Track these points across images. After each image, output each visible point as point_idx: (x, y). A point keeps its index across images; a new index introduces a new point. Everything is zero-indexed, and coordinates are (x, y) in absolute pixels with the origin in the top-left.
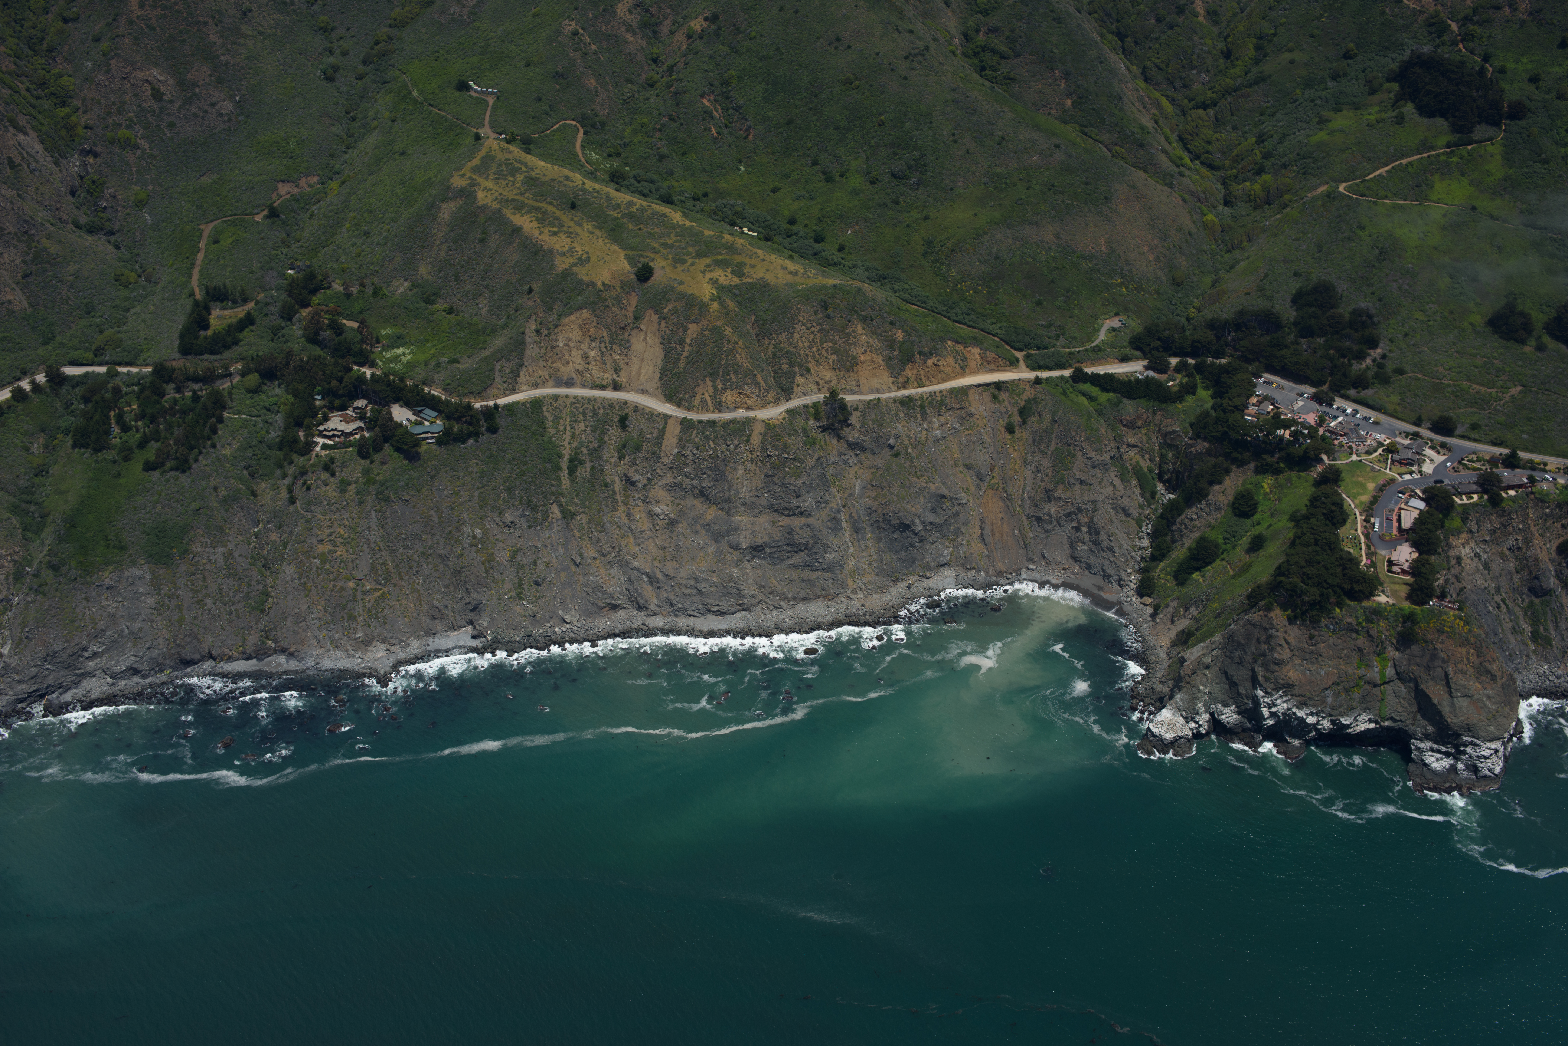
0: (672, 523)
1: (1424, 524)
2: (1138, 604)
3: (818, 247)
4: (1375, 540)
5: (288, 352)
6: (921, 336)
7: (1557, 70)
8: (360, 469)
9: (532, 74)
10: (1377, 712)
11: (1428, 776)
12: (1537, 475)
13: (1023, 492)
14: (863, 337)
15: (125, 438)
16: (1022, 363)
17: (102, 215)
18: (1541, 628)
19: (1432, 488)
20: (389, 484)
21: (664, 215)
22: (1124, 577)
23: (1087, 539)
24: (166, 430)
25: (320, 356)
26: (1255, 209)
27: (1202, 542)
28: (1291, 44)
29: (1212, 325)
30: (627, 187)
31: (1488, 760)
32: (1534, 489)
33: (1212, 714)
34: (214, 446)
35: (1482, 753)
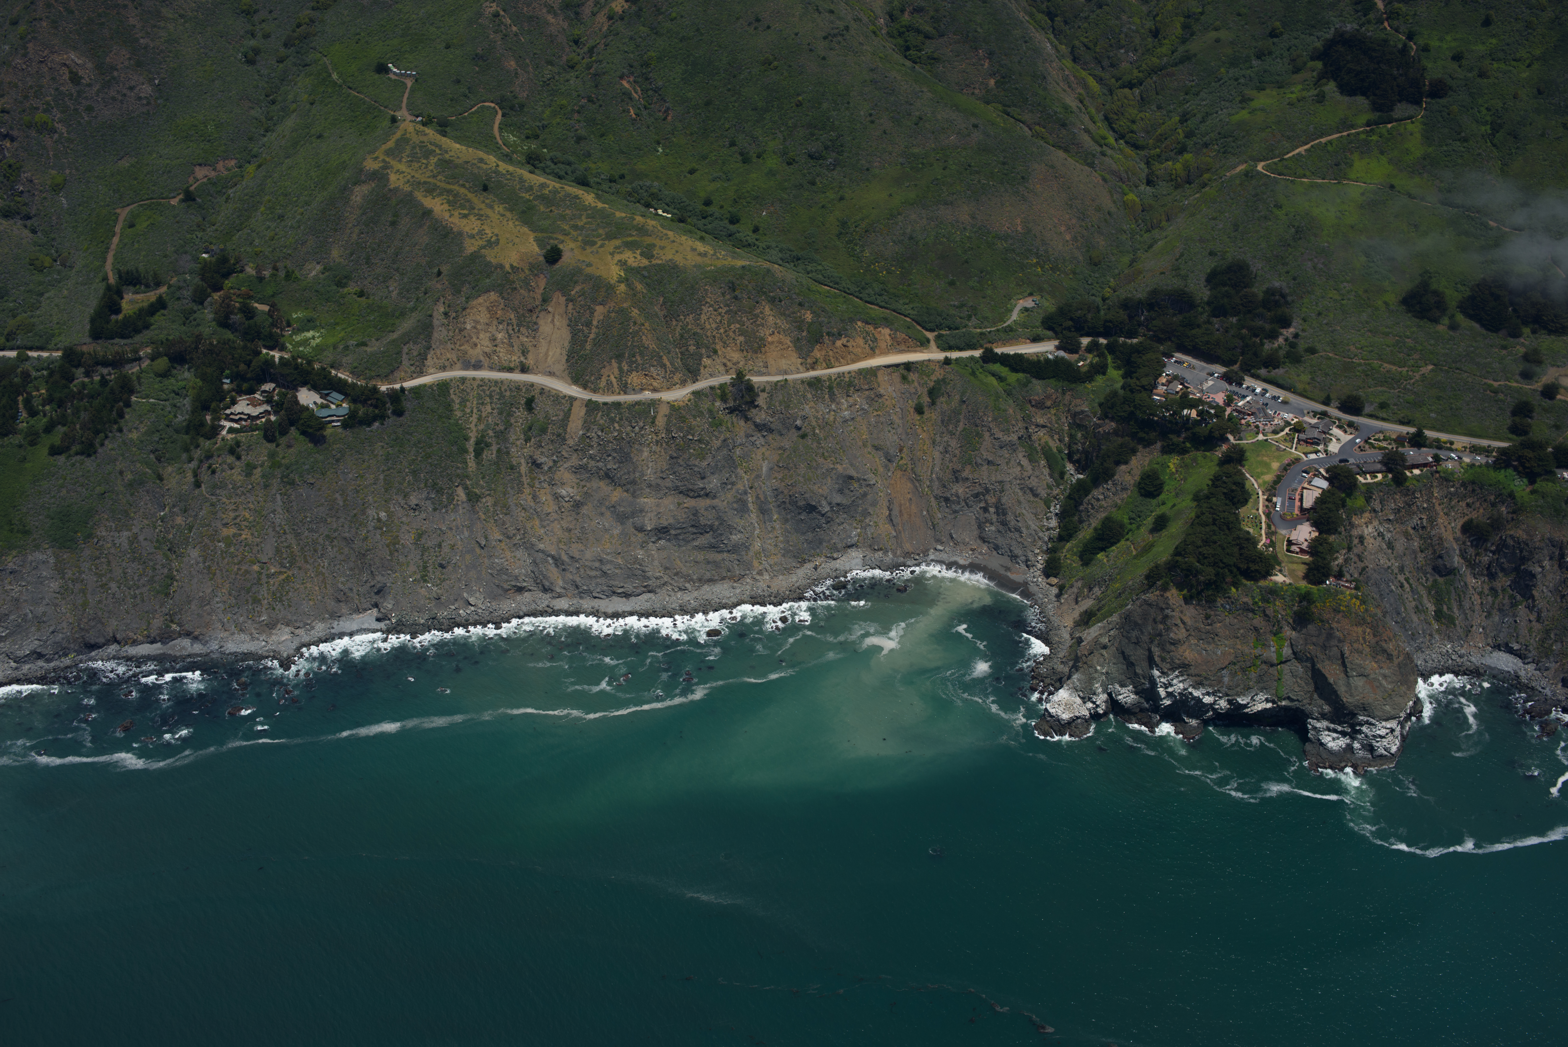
0: (577, 505)
1: (1325, 503)
2: (1044, 584)
3: (733, 228)
4: (1276, 519)
5: (197, 336)
6: (830, 317)
7: (1480, 48)
8: (266, 452)
9: (451, 56)
10: (1274, 692)
11: (1325, 756)
12: (1442, 454)
13: (932, 473)
14: (771, 318)
15: (32, 422)
16: (932, 343)
17: (19, 199)
18: (1445, 607)
19: (1335, 467)
20: (295, 467)
21: (577, 197)
22: (1032, 558)
23: (994, 520)
24: (73, 414)
25: (229, 340)
26: (1176, 188)
27: (1108, 522)
28: (1218, 23)
29: (1126, 305)
30: (543, 170)
31: (1384, 740)
32: (1439, 468)
33: (1110, 695)
34: (120, 430)
35: (1378, 732)
